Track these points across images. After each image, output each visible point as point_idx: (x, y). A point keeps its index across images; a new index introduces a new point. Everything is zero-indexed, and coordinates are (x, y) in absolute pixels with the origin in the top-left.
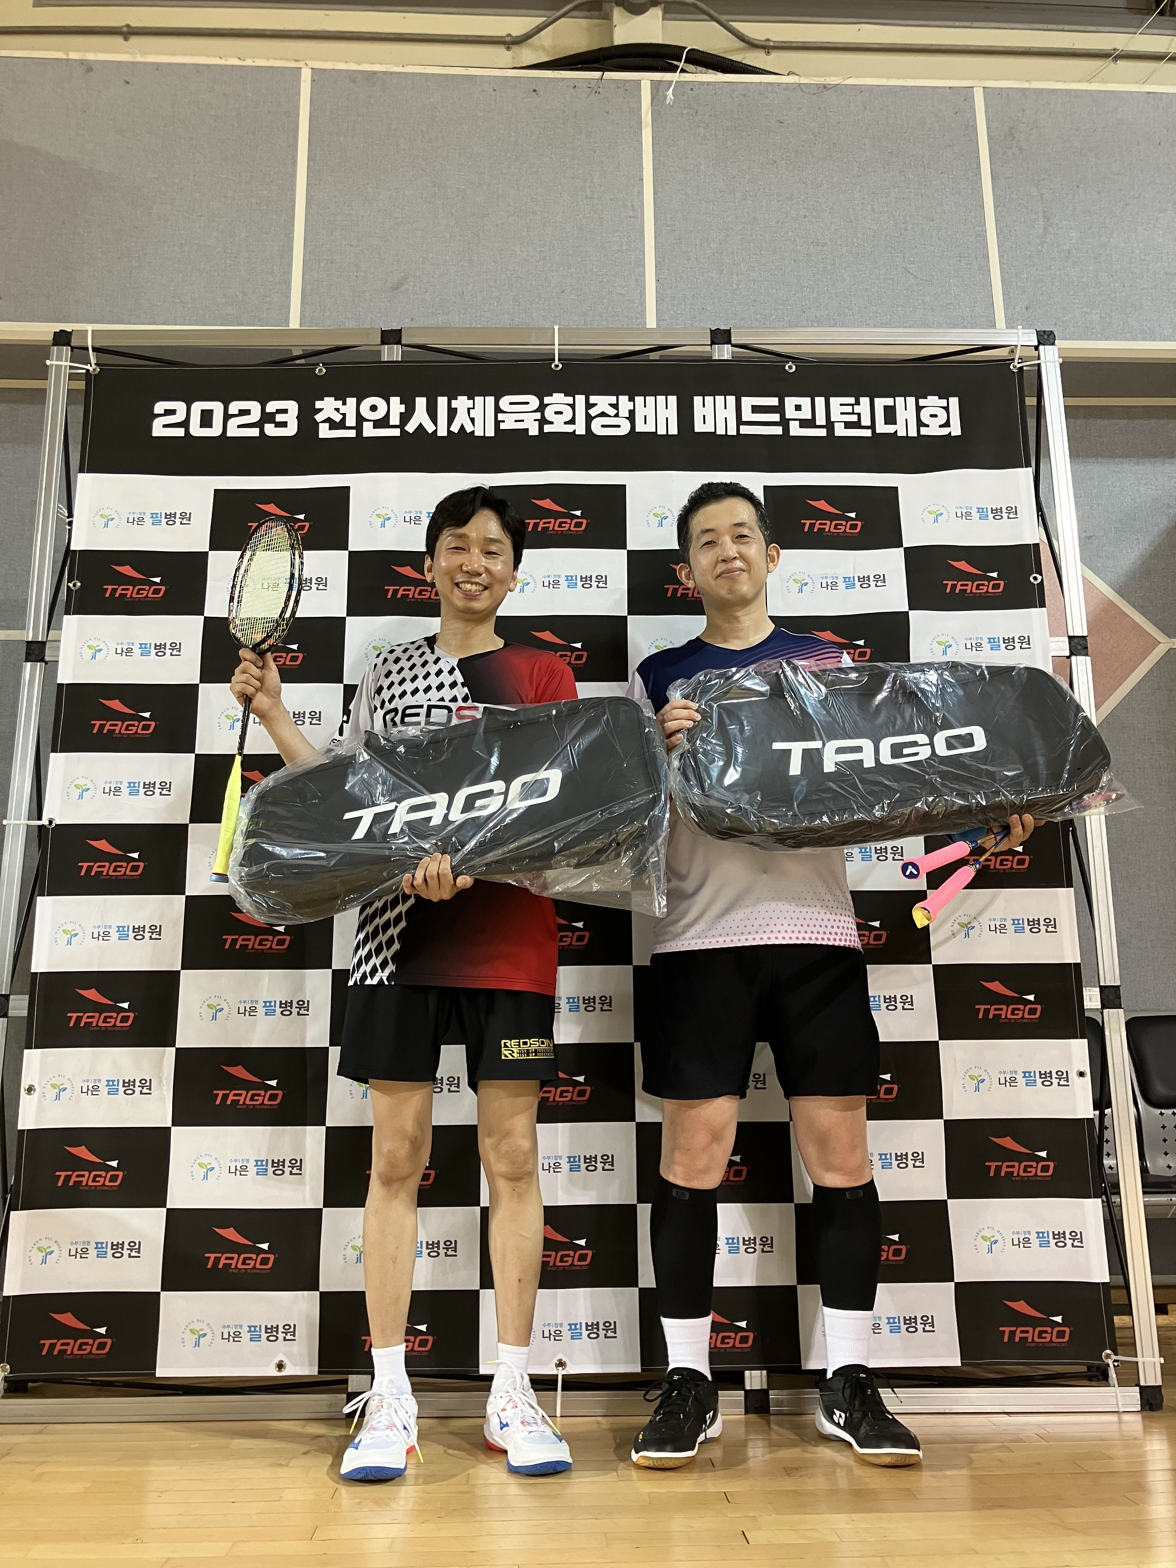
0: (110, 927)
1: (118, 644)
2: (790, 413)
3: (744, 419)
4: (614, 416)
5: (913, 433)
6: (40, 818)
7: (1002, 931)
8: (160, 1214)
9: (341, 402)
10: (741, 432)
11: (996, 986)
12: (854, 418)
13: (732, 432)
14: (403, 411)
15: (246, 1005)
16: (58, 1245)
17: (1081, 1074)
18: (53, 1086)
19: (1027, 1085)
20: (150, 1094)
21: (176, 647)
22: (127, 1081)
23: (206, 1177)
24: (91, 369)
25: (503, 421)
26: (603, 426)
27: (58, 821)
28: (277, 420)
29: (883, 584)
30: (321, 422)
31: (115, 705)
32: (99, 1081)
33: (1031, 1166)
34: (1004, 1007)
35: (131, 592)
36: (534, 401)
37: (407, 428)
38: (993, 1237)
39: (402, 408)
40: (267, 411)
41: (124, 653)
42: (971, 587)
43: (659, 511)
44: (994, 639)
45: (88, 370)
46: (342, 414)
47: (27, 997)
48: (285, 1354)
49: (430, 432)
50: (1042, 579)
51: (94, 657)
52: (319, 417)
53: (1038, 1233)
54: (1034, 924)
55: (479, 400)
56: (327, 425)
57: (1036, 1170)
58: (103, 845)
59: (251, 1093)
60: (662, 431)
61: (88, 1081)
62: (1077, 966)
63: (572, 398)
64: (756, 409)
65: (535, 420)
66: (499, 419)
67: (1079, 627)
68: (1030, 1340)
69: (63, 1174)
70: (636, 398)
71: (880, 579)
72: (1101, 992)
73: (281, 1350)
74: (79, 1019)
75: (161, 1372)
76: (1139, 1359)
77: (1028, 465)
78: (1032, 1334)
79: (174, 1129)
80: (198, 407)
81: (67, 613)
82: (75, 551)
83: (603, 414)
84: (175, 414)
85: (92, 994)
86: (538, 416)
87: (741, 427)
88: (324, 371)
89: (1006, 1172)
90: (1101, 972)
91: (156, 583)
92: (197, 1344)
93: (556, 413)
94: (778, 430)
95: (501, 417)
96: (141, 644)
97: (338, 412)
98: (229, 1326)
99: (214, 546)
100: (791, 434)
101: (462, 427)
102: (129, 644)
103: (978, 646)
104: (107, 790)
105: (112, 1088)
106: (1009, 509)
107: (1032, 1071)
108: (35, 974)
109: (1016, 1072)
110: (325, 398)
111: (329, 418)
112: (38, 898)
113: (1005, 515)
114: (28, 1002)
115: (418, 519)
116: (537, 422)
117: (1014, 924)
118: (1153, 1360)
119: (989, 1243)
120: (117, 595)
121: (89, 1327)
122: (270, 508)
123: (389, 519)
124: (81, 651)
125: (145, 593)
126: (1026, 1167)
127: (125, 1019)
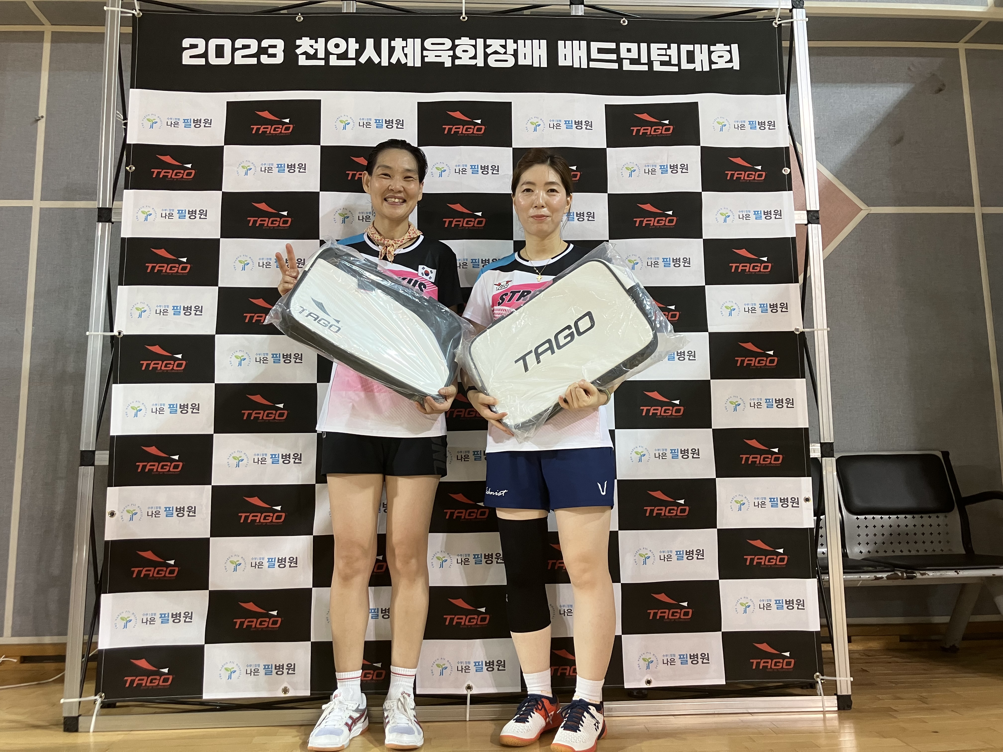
0: (164, 405)
1: (163, 210)
2: (623, 54)
3: (592, 58)
4: (504, 54)
5: (706, 68)
6: (112, 330)
7: (758, 407)
8: (205, 594)
9: (314, 41)
10: (590, 66)
11: (754, 443)
12: (667, 58)
13: (584, 66)
14: (358, 48)
15: (259, 457)
16: (134, 616)
17: (807, 500)
18: (128, 511)
19: (772, 507)
20: (195, 516)
21: (203, 213)
22: (178, 507)
23: (235, 570)
24: (136, 13)
25: (427, 56)
26: (496, 61)
27: (125, 333)
28: (269, 52)
29: (685, 171)
30: (300, 54)
31: (162, 252)
33: (773, 558)
34: (759, 456)
35: (171, 174)
36: (448, 43)
37: (359, 60)
38: (747, 603)
39: (357, 46)
40: (262, 46)
41: (167, 216)
42: (743, 175)
43: (535, 120)
44: (758, 212)
45: (133, 14)
46: (315, 49)
47: (108, 452)
48: (288, 683)
49: (376, 62)
50: (791, 171)
51: (146, 219)
52: (298, 51)
53: (776, 601)
54: (779, 402)
55: (410, 41)
56: (305, 56)
57: (776, 561)
58: (156, 349)
59: (263, 515)
60: (536, 65)
61: (152, 508)
62: (806, 430)
63: (474, 41)
64: (600, 51)
65: (449, 56)
66: (424, 55)
67: (814, 204)
68: (769, 667)
69: (136, 570)
70: (519, 41)
71: (685, 168)
72: (821, 447)
73: (285, 680)
74: (144, 467)
75: (207, 695)
76: (838, 678)
77: (783, 93)
78: (770, 664)
79: (212, 539)
80: (213, 42)
81: (126, 188)
82: (130, 144)
83: (496, 52)
84: (197, 47)
85: (153, 450)
86: (451, 53)
87: (590, 63)
88: (302, 19)
89: (757, 562)
90: (822, 433)
91: (188, 169)
92: (230, 678)
93: (464, 51)
94: (615, 66)
95: (425, 53)
96: (179, 211)
97: (312, 48)
98: (251, 666)
99: (228, 142)
100: (624, 69)
101: (399, 60)
102: (170, 210)
103: (748, 216)
104: (158, 312)
105: (169, 512)
106: (770, 122)
107: (776, 497)
108: (113, 437)
109: (765, 498)
110: (303, 38)
111: (306, 51)
112: (113, 385)
113: (767, 127)
114: (108, 455)
115: (368, 124)
116: (451, 58)
117: (766, 402)
118: (846, 679)
119: (744, 607)
120: (161, 176)
121: (157, 668)
122: (266, 114)
123: (349, 124)
124: (137, 215)
125: (181, 175)
126: (770, 559)
127: (176, 467)
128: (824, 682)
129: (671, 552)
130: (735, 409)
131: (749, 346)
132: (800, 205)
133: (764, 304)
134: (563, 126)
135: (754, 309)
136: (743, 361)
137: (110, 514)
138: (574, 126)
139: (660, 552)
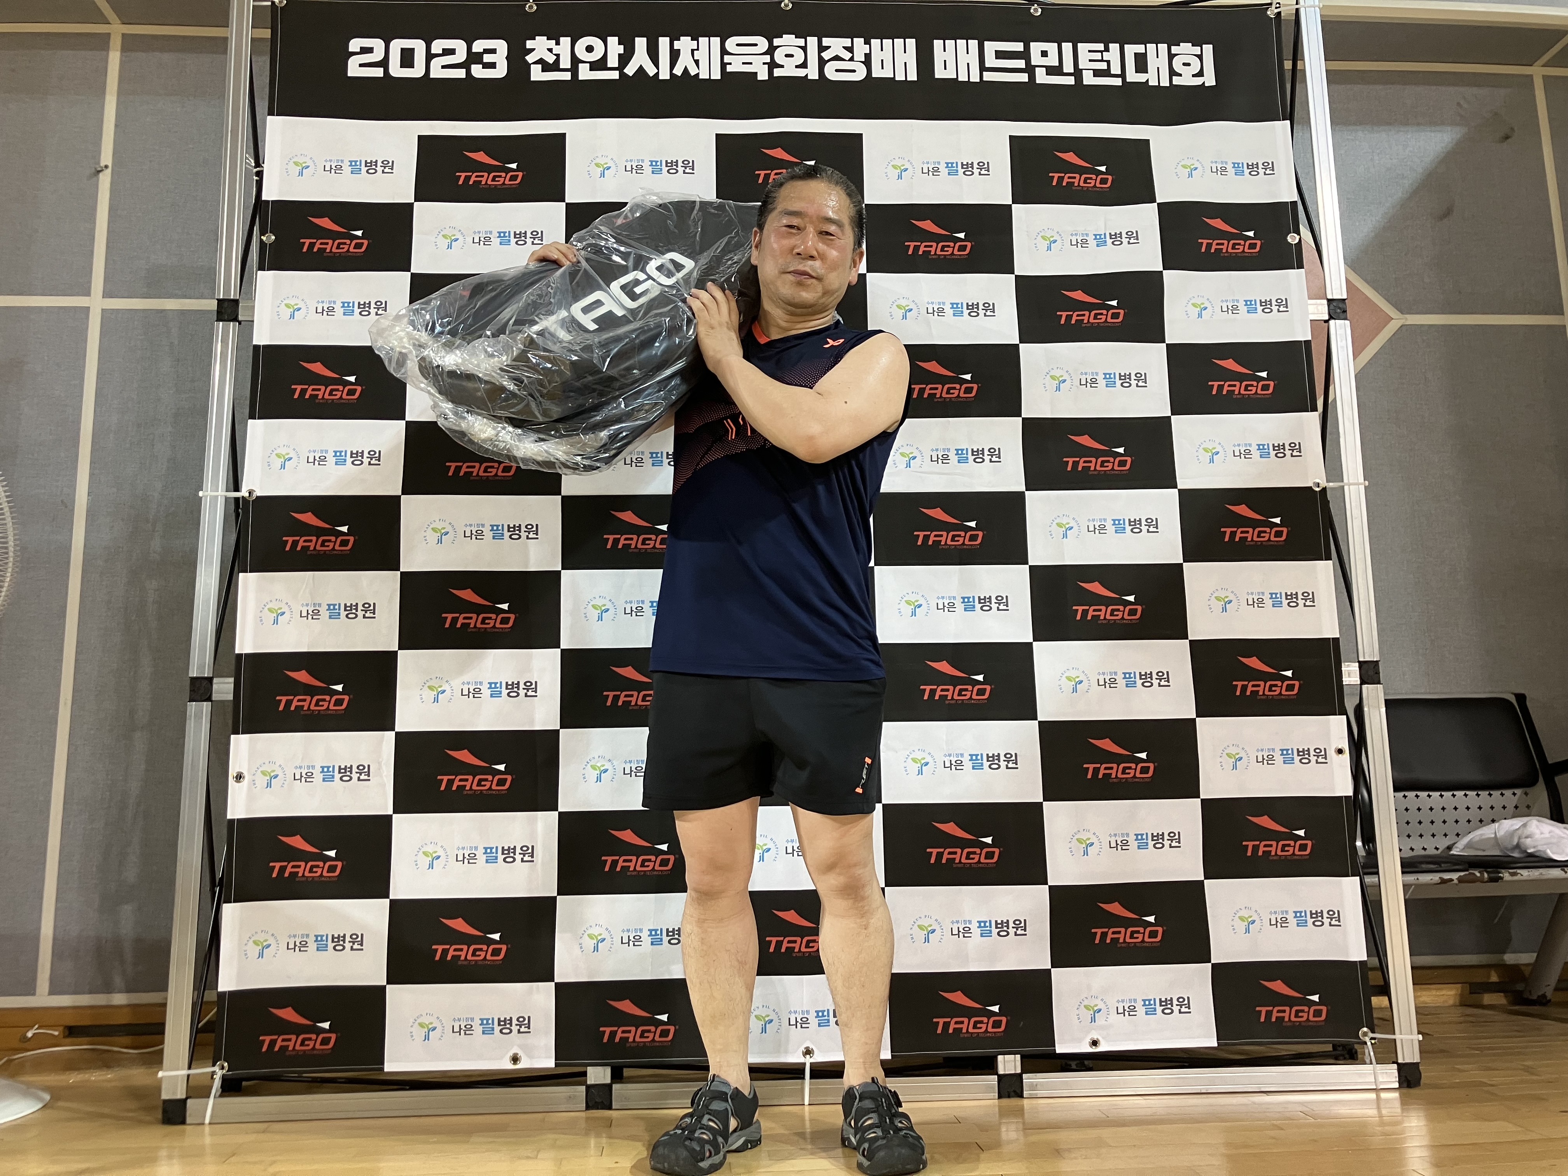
0: (320, 605)
1: (318, 302)
2: (1036, 59)
3: (987, 65)
4: (849, 60)
5: (1165, 83)
6: (238, 489)
7: (1260, 605)
8: (384, 904)
9: (554, 42)
10: (985, 79)
11: (1254, 662)
12: (1104, 66)
13: (975, 78)
14: (622, 52)
15: (470, 686)
16: (276, 938)
17: (1340, 751)
18: (263, 773)
19: (1284, 763)
20: (369, 780)
21: (382, 307)
22: (343, 767)
23: (431, 866)
24: (277, 2)
25: (730, 64)
26: (837, 71)
27: (259, 493)
28: (485, 60)
29: (1136, 241)
30: (533, 63)
31: (317, 368)
32: (313, 767)
33: (1289, 845)
34: (1262, 683)
35: (330, 246)
36: (762, 43)
37: (625, 71)
38: (1250, 917)
39: (621, 49)
40: (474, 50)
41: (325, 312)
42: (1226, 246)
43: (899, 163)
44: (1251, 301)
45: (273, 3)
46: (555, 55)
47: (232, 680)
48: (520, 1046)
49: (651, 75)
51: (292, 316)
52: (530, 58)
53: (1295, 912)
54: (1292, 598)
55: (703, 40)
56: (539, 67)
57: (1293, 849)
58: (308, 518)
59: (478, 777)
60: (900, 77)
61: (301, 767)
62: (1336, 640)
63: (803, 40)
64: (1000, 55)
65: (764, 64)
66: (726, 61)
67: (1337, 290)
68: (1286, 1019)
69: (278, 865)
70: (872, 41)
71: (1133, 236)
72: (1360, 667)
73: (514, 1043)
74: (289, 702)
75: (389, 1067)
76: (1397, 1037)
77: (1283, 118)
78: (1288, 1014)
79: (395, 817)
80: (397, 45)
81: (261, 268)
82: (268, 202)
83: (837, 58)
84: (372, 52)
85: (302, 676)
86: (767, 59)
87: (985, 73)
88: (535, 8)
89: (1263, 852)
90: (1360, 647)
91: (357, 237)
92: (427, 1038)
93: (787, 56)
94: (1024, 78)
95: (727, 58)
96: (343, 303)
97: (551, 52)
98: (459, 1020)
99: (420, 196)
100: (1037, 82)
101: (686, 70)
102: (330, 302)
103: (1235, 308)
104: (311, 460)
105: (327, 774)
106: (1266, 164)
107: (1290, 748)
108: (239, 656)
109: (1273, 750)
110: (537, 37)
111: (541, 59)
112: (240, 574)
113: (1261, 171)
114: (233, 685)
115: (640, 168)
116: (767, 66)
117: (1271, 598)
118: (1410, 1037)
119: (1246, 923)
120: (315, 250)
121: (311, 1021)
122: (481, 157)
123: (609, 168)
124: (278, 309)
125: (346, 247)
126: (1284, 846)
127: (339, 702)
128: (1375, 1043)
129: (1128, 835)
130: (1225, 609)
131: (1243, 510)
132: (1317, 291)
133: (1264, 445)
134: (944, 171)
135: (1248, 453)
136: (1233, 534)
137: (236, 777)
138: (961, 171)
139: (1110, 836)
